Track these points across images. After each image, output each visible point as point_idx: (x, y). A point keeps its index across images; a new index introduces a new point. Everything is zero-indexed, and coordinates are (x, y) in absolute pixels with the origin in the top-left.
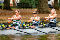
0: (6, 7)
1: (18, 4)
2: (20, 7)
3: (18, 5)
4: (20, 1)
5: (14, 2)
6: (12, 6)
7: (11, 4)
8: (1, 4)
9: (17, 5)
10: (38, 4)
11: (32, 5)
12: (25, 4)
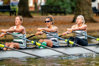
0: (23, 12)
1: (42, 6)
2: (45, 13)
3: (42, 9)
5: (35, 3)
6: (33, 10)
7: (31, 7)
8: (15, 7)
9: (40, 8)
10: (75, 6)
11: (65, 9)
12: (54, 8)
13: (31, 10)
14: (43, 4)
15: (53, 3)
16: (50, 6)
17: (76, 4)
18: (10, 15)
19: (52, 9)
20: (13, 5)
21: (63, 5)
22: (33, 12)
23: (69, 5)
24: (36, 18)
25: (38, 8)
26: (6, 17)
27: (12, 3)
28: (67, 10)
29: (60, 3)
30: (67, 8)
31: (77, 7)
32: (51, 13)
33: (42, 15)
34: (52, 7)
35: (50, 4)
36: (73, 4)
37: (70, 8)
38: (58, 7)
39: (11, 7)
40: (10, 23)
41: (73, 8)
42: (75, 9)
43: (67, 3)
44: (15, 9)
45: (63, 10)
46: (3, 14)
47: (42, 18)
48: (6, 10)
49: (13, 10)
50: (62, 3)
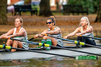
0: (44, 11)
1: (64, 6)
2: (67, 12)
3: (64, 9)
4: (68, 2)
5: (57, 3)
6: (54, 9)
7: (53, 7)
8: (36, 7)
10: (98, 6)
11: (87, 8)
12: (76, 7)
13: (52, 9)
14: (65, 3)
15: (75, 3)
16: (72, 5)
17: (98, 3)
18: (32, 15)
19: (75, 9)
20: (34, 5)
21: (85, 4)
22: (55, 12)
23: (92, 4)
24: (58, 18)
25: (60, 8)
26: (27, 17)
27: (34, 3)
28: (90, 9)
29: (83, 2)
30: (90, 7)
31: (99, 6)
32: (73, 12)
33: (64, 15)
34: (74, 6)
35: (72, 3)
36: (96, 3)
37: (92, 8)
38: (81, 6)
39: (33, 7)
40: (31, 23)
41: (95, 8)
42: (98, 9)
43: (90, 2)
44: (36, 8)
45: (85, 10)
46: (24, 14)
47: (64, 18)
48: (27, 10)
49: (34, 10)
50: (85, 3)
